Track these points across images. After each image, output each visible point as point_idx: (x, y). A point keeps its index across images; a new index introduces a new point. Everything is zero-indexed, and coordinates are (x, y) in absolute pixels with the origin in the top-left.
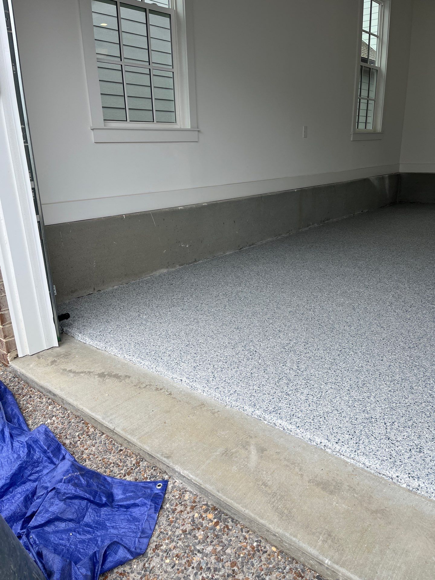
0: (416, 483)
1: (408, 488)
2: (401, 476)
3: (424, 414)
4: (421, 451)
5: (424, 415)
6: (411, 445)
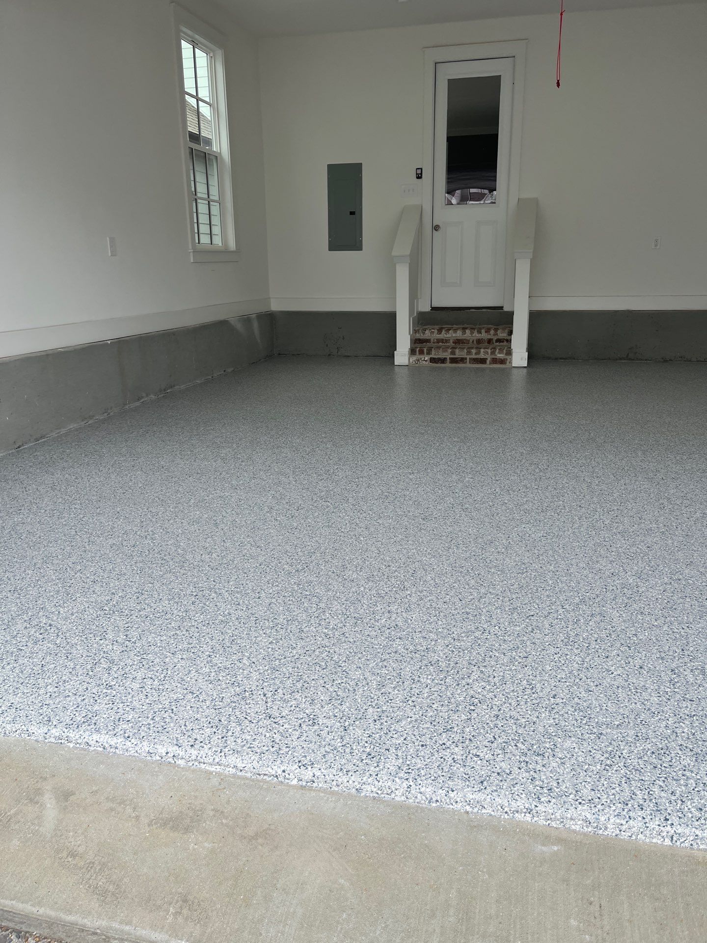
0: (309, 772)
1: (301, 784)
2: (288, 769)
3: (318, 665)
4: (315, 723)
5: (318, 668)
6: (301, 717)
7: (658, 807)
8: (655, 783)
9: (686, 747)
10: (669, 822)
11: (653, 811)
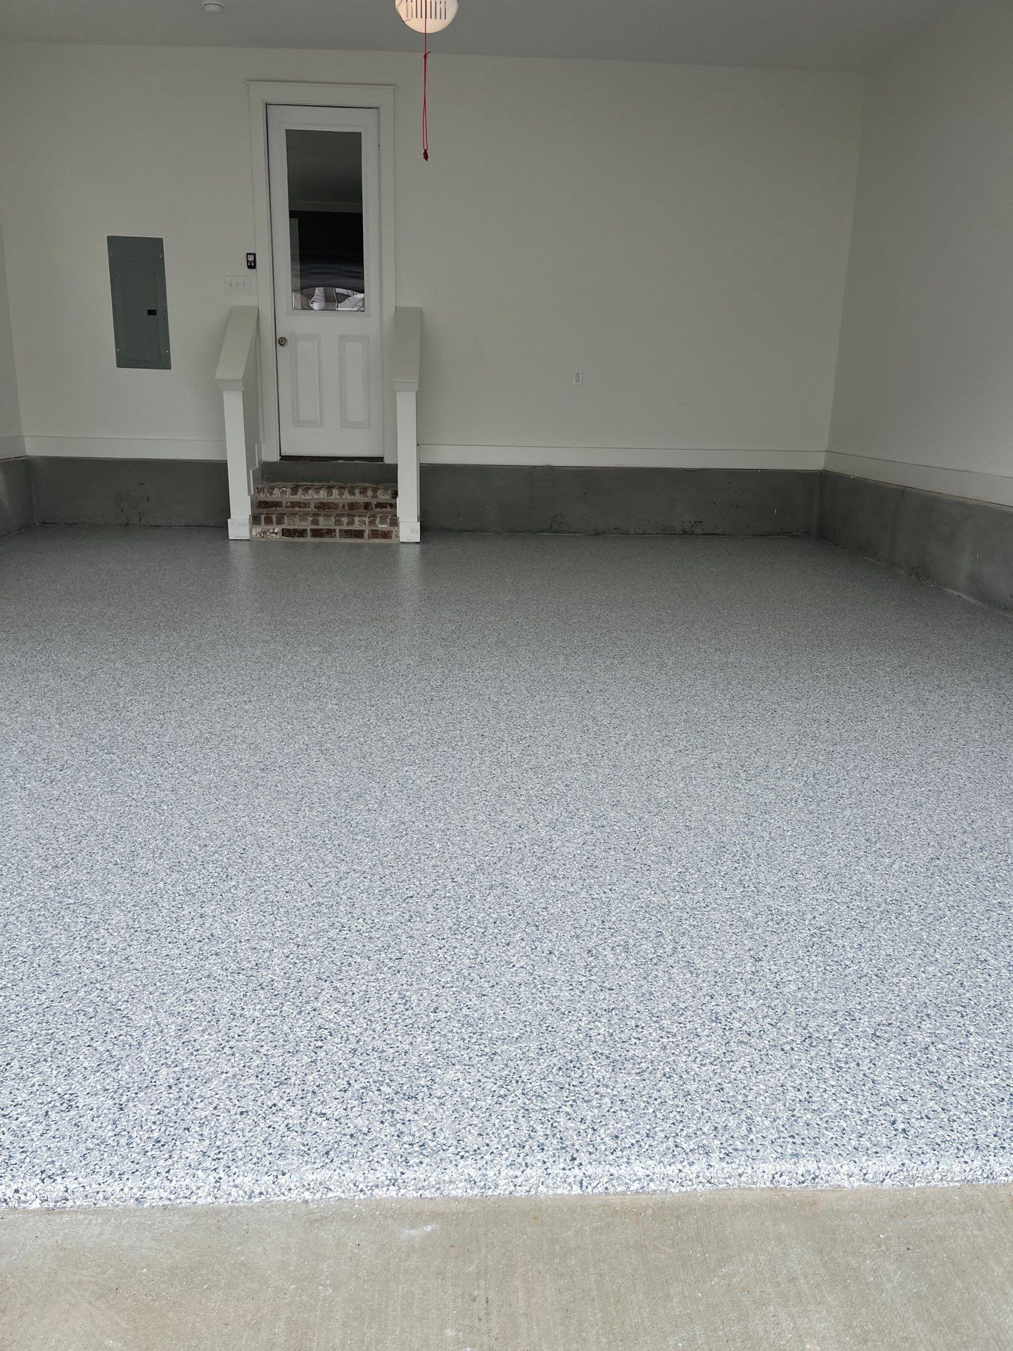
1: (46, 1206)
2: (23, 1187)
4: (71, 1106)
6: (49, 1100)
7: (562, 1143)
8: (560, 1110)
9: (601, 1054)
10: (577, 1162)
11: (557, 1149)
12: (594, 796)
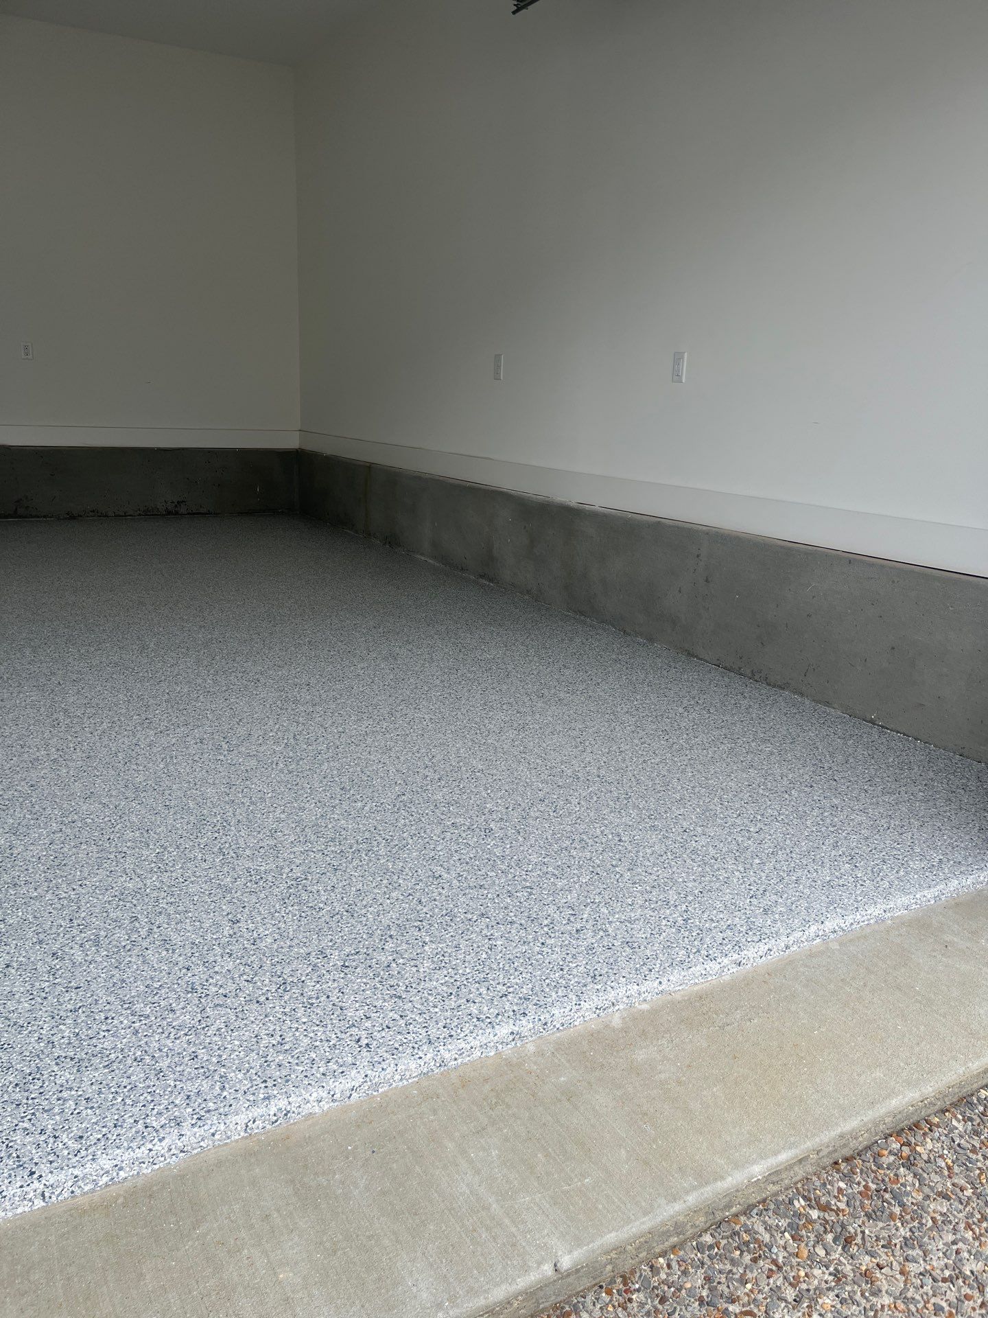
7: (19, 1161)
12: (64, 792)
